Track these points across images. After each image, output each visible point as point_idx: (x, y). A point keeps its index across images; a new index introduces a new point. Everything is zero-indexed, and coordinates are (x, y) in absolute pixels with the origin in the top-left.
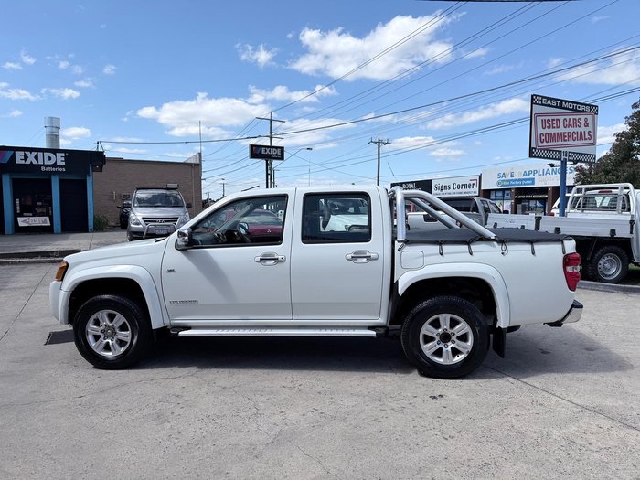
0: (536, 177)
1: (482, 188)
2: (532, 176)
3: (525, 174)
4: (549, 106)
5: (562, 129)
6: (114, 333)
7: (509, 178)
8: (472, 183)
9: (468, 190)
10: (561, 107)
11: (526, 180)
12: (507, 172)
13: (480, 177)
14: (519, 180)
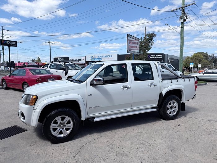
0: (102, 58)
1: (86, 61)
2: (101, 58)
3: (99, 57)
4: (130, 37)
5: (133, 45)
6: (64, 126)
7: (94, 58)
8: (83, 59)
9: (81, 61)
10: (133, 38)
11: (99, 59)
12: (94, 56)
13: (85, 57)
14: (97, 59)
